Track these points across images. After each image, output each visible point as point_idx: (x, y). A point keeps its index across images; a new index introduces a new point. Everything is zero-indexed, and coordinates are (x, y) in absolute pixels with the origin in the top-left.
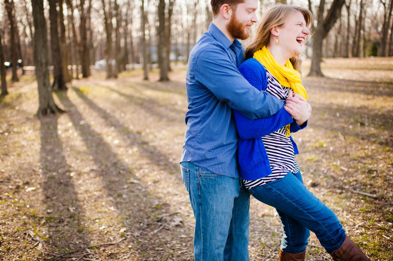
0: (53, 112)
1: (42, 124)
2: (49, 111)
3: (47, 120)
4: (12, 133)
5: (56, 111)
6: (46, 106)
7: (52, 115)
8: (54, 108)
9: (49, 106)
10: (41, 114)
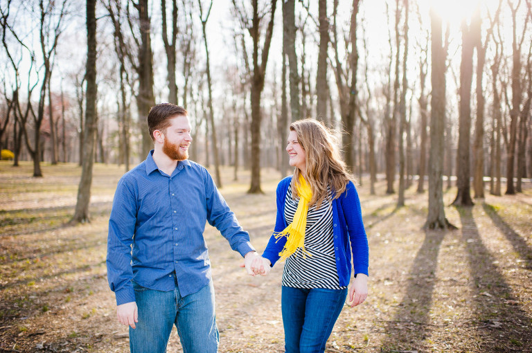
0: (441, 227)
1: (427, 238)
2: (437, 225)
3: (432, 234)
4: (393, 242)
5: (446, 226)
6: (435, 219)
7: (440, 230)
8: (444, 223)
9: (438, 220)
10: (428, 228)
